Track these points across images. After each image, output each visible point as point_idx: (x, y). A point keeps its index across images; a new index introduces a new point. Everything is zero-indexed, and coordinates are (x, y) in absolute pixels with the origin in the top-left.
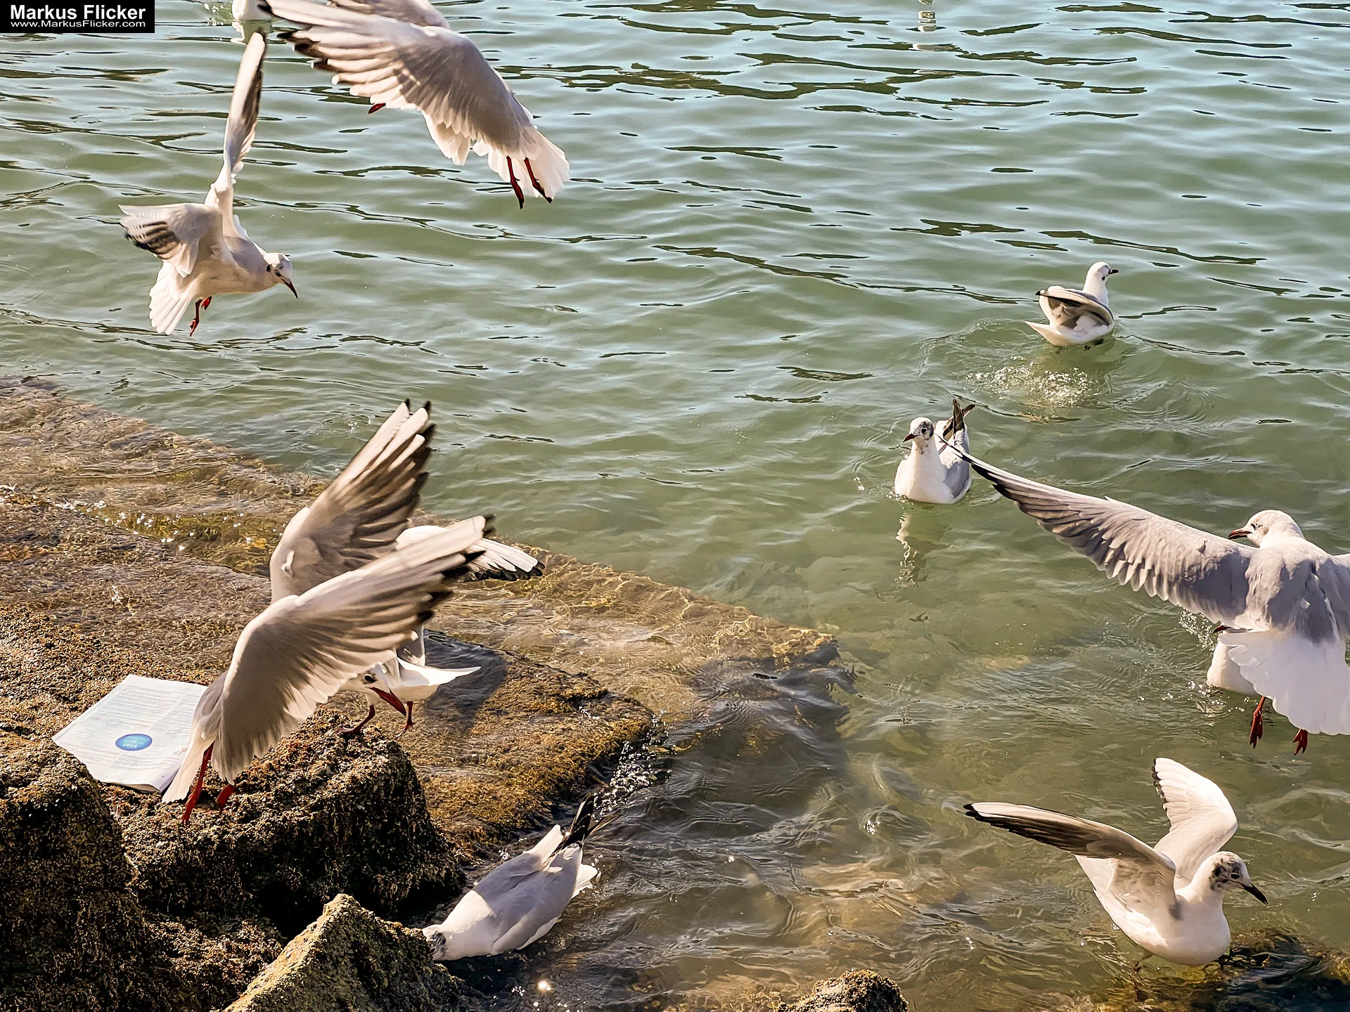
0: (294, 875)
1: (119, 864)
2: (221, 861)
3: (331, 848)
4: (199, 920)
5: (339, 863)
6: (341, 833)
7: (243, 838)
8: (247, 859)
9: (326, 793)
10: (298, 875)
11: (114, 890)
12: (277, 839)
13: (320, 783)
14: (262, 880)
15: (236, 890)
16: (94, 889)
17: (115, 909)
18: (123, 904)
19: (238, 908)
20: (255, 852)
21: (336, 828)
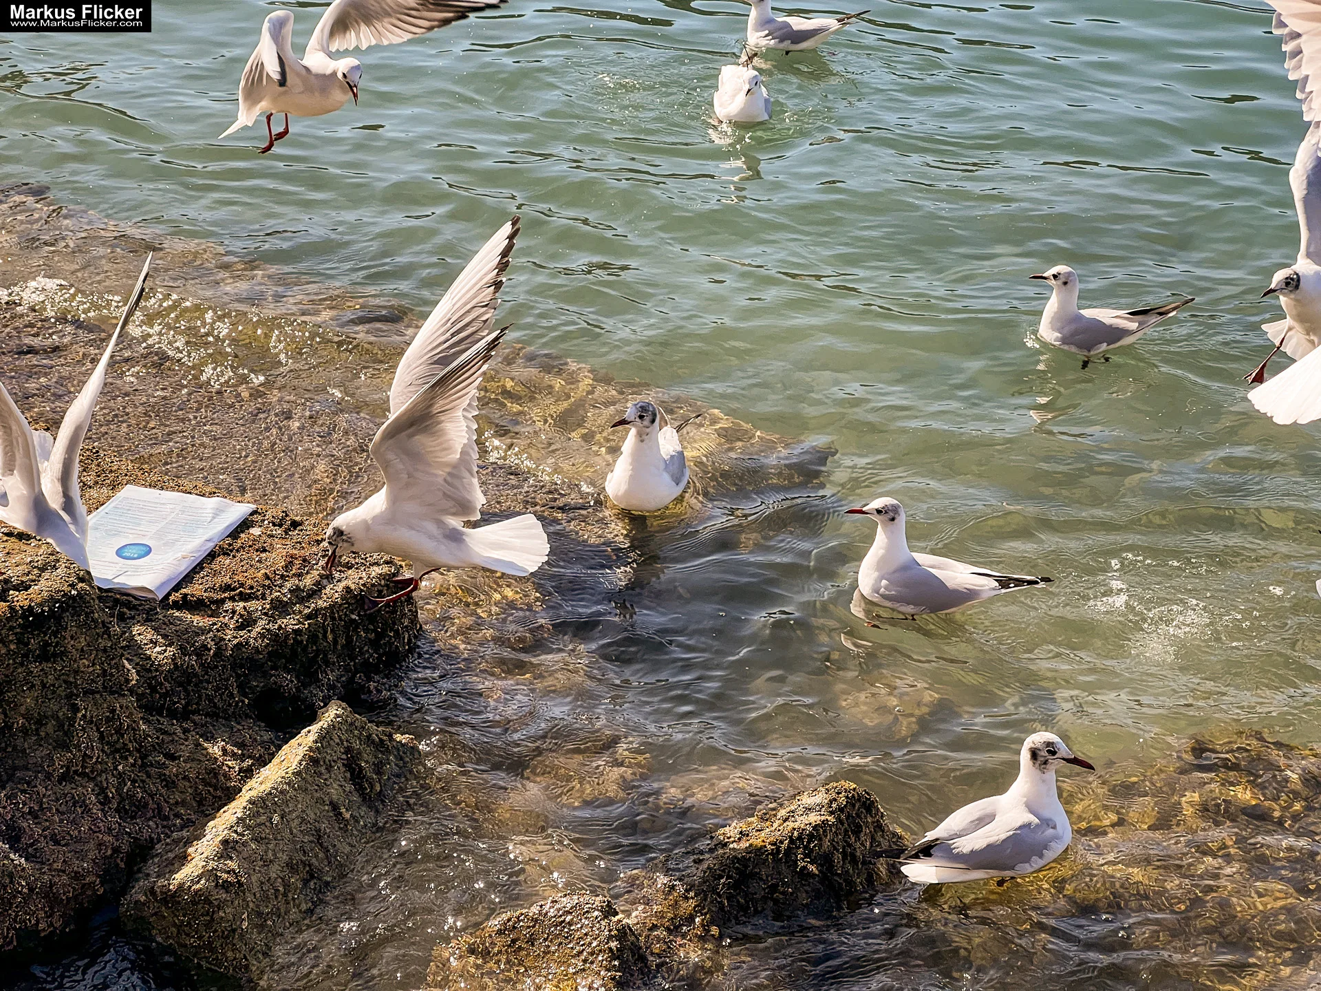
0: (287, 681)
1: (117, 668)
2: (216, 667)
3: (325, 655)
4: (195, 724)
5: (332, 671)
6: (335, 641)
7: (239, 645)
8: (241, 666)
9: (320, 602)
10: (292, 681)
11: (112, 693)
12: (273, 646)
13: (316, 592)
14: (257, 686)
15: (231, 695)
16: (93, 692)
17: (113, 711)
18: (121, 707)
19: (233, 713)
20: (251, 659)
21: (330, 637)
